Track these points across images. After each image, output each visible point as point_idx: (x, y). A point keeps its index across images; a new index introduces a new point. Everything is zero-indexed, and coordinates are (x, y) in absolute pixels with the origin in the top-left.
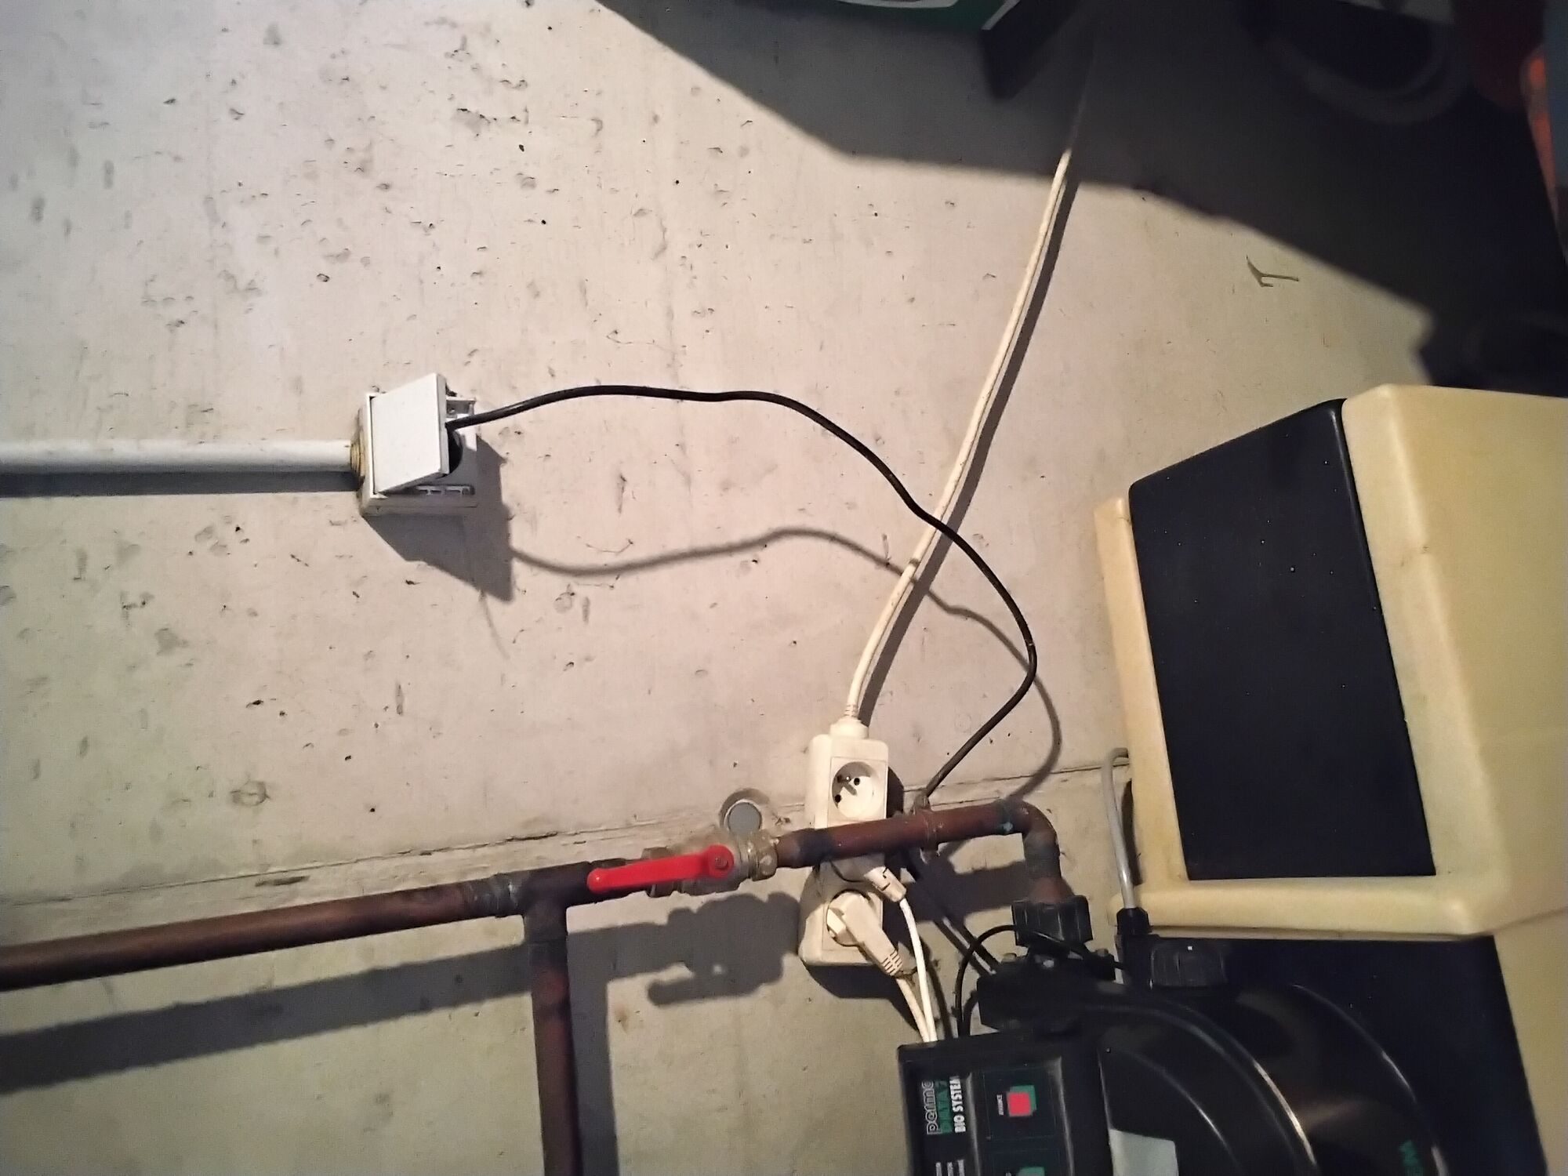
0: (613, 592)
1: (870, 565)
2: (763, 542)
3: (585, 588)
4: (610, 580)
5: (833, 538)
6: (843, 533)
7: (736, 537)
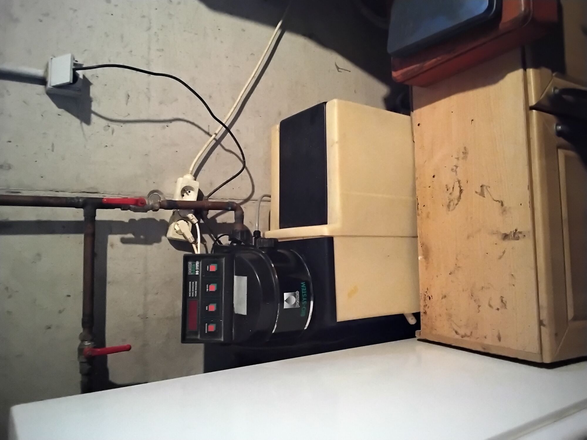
0: (121, 128)
1: (203, 133)
2: (171, 121)
3: (113, 125)
4: (122, 124)
5: (193, 124)
6: (196, 123)
7: (162, 118)
